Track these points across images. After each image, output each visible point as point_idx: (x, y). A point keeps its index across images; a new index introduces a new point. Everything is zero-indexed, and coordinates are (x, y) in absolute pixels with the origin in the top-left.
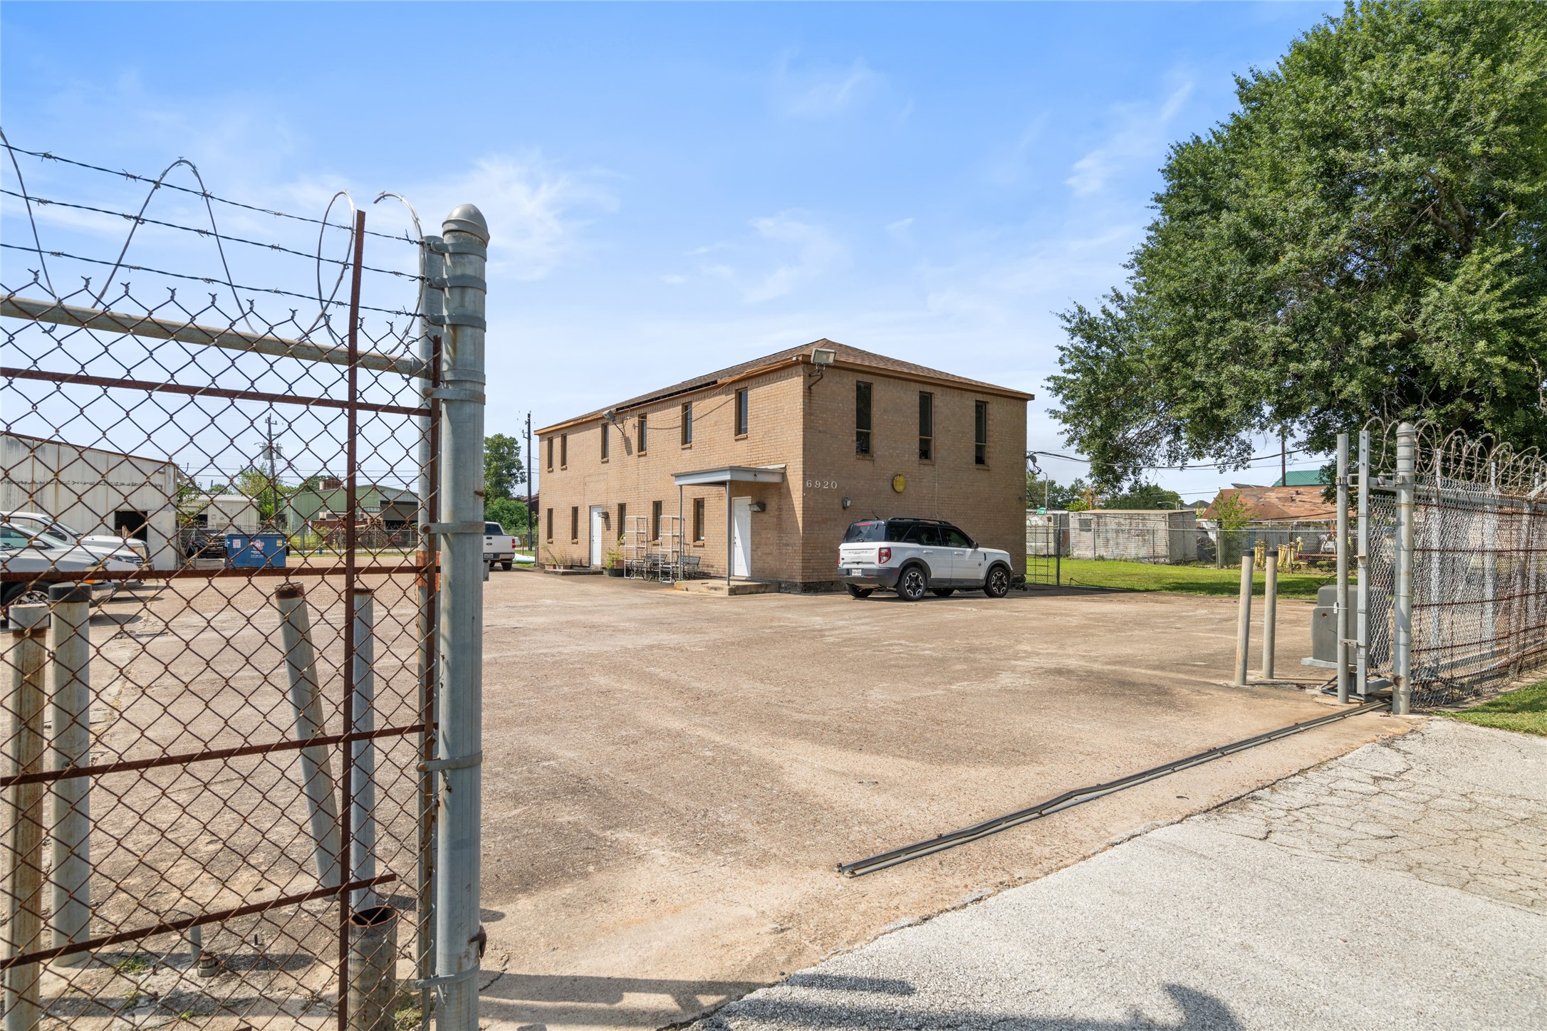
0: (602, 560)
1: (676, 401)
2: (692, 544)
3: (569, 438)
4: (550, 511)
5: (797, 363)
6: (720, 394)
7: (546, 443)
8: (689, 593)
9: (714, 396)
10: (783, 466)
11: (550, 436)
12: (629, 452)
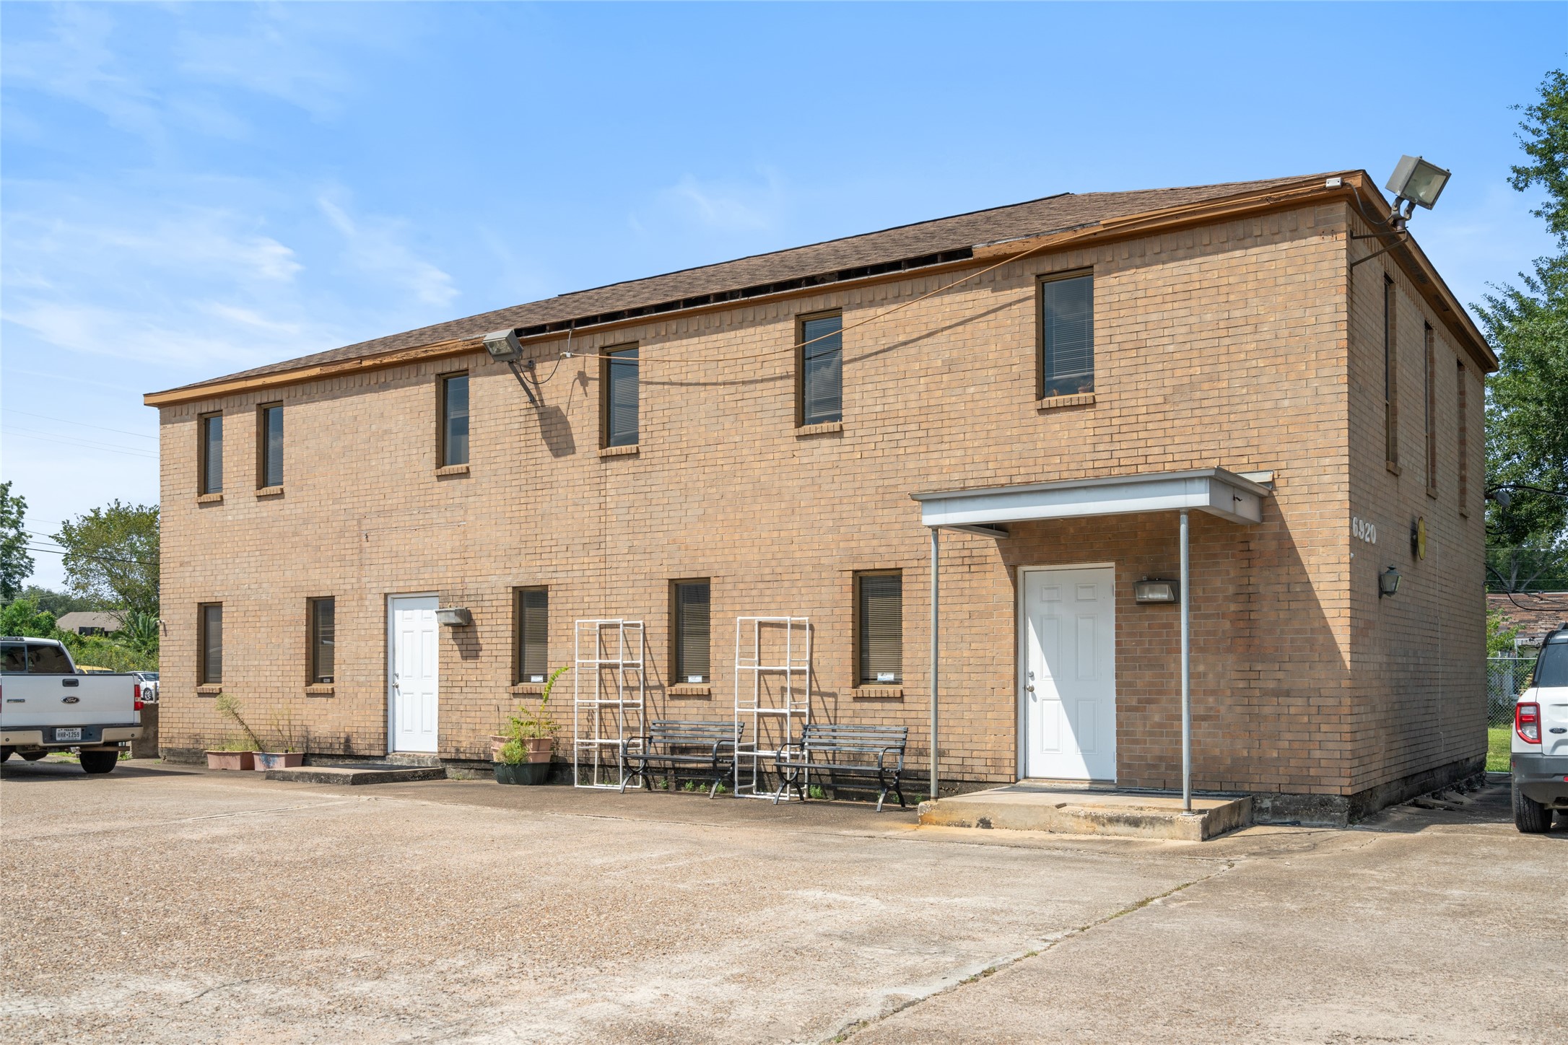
0: (441, 740)
1: (784, 305)
2: (846, 692)
3: (296, 417)
4: (209, 613)
5: (1333, 197)
6: (979, 284)
7: (188, 430)
8: (995, 833)
9: (950, 291)
10: (1267, 477)
11: (206, 407)
12: (560, 443)
